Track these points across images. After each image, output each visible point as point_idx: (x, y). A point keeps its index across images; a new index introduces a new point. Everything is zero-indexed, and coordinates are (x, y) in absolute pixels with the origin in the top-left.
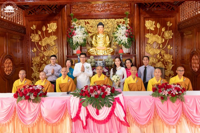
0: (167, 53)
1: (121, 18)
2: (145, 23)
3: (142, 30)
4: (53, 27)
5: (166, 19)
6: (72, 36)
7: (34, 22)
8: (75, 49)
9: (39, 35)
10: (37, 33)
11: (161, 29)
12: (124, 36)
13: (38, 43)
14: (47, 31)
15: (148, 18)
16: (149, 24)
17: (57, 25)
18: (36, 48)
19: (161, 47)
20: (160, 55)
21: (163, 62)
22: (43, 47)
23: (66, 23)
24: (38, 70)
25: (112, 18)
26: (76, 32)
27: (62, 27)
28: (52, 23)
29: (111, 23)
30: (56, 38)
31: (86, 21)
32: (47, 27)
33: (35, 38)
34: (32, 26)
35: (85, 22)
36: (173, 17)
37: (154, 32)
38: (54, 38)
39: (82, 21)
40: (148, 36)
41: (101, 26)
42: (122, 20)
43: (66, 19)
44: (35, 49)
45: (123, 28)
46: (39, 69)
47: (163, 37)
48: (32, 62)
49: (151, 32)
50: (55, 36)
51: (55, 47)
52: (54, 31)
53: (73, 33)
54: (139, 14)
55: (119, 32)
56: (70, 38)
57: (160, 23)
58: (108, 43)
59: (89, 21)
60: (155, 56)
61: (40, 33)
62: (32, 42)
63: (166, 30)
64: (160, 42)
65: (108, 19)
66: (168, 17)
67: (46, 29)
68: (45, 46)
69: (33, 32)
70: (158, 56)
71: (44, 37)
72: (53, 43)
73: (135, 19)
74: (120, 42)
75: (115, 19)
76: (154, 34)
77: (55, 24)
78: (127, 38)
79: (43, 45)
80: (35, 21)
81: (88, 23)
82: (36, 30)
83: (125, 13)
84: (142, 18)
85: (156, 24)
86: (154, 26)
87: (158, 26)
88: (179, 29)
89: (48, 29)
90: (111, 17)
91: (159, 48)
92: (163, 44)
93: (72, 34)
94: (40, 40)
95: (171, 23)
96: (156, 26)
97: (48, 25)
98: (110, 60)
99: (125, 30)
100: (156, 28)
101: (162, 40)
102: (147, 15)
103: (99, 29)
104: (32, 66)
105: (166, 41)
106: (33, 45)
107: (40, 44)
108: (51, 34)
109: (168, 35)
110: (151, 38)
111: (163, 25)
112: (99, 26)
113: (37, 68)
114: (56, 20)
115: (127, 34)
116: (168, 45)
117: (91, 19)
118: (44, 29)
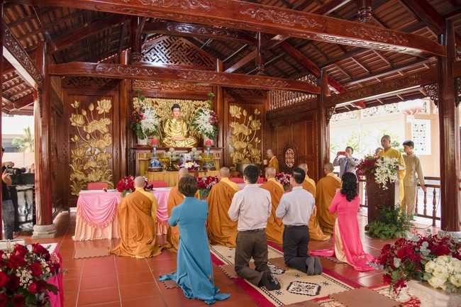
0: (254, 147)
1: (200, 100)
2: (229, 109)
3: (226, 117)
4: (105, 105)
5: (253, 105)
6: (140, 120)
7: (76, 97)
8: (143, 139)
9: (84, 117)
10: (80, 113)
11: (247, 117)
12: (209, 123)
13: (81, 128)
14: (95, 111)
15: (234, 102)
16: (235, 111)
17: (112, 103)
18: (78, 135)
19: (248, 139)
20: (247, 150)
21: (250, 158)
22: (90, 134)
23: (126, 101)
24: (80, 168)
25: (189, 99)
26: (145, 115)
27: (119, 107)
28: (104, 100)
29: (187, 105)
30: (109, 123)
31: (154, 100)
32: (96, 105)
33: (77, 121)
34: (74, 103)
35: (153, 102)
36: (261, 104)
37: (240, 121)
38: (108, 121)
39: (147, 100)
40: (233, 125)
41: (176, 109)
42: (201, 103)
43: (126, 96)
44: (76, 138)
45: (206, 113)
46: (83, 167)
47: (250, 128)
48: (72, 156)
49: (237, 120)
50: (108, 120)
51: (108, 135)
52: (107, 111)
53: (142, 116)
54: (223, 97)
55: (201, 119)
56: (136, 122)
57: (246, 111)
58: (186, 132)
59: (158, 100)
60: (241, 150)
61: (85, 113)
62: (73, 126)
63: (253, 119)
64: (246, 134)
65: (184, 100)
66: (255, 104)
67: (95, 108)
68: (93, 133)
69: (74, 111)
70: (245, 151)
71: (91, 121)
72: (106, 130)
73: (218, 103)
74: (203, 131)
75: (193, 100)
76: (240, 123)
77: (109, 102)
78: (212, 126)
79: (90, 131)
80: (79, 95)
81: (156, 103)
82: (78, 108)
83: (209, 95)
84: (226, 102)
85: (242, 111)
86: (240, 113)
87: (245, 113)
88: (268, 119)
89: (98, 108)
90: (187, 97)
91: (246, 141)
92: (251, 136)
93: (139, 117)
94: (86, 123)
95: (258, 111)
96: (242, 113)
97: (98, 102)
98: (195, 153)
99: (209, 116)
100: (242, 116)
101: (249, 131)
102: (232, 99)
103: (175, 113)
104: (71, 163)
105: (253, 132)
106: (74, 131)
107: (85, 129)
108: (101, 116)
109: (256, 125)
110: (237, 128)
111: (251, 112)
112: (175, 109)
113: (78, 166)
114: (110, 96)
115: (211, 121)
116: (255, 137)
117: (161, 98)
118: (92, 108)
